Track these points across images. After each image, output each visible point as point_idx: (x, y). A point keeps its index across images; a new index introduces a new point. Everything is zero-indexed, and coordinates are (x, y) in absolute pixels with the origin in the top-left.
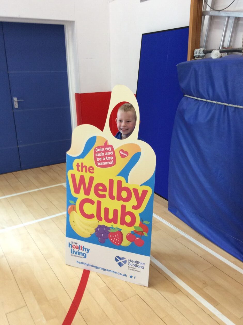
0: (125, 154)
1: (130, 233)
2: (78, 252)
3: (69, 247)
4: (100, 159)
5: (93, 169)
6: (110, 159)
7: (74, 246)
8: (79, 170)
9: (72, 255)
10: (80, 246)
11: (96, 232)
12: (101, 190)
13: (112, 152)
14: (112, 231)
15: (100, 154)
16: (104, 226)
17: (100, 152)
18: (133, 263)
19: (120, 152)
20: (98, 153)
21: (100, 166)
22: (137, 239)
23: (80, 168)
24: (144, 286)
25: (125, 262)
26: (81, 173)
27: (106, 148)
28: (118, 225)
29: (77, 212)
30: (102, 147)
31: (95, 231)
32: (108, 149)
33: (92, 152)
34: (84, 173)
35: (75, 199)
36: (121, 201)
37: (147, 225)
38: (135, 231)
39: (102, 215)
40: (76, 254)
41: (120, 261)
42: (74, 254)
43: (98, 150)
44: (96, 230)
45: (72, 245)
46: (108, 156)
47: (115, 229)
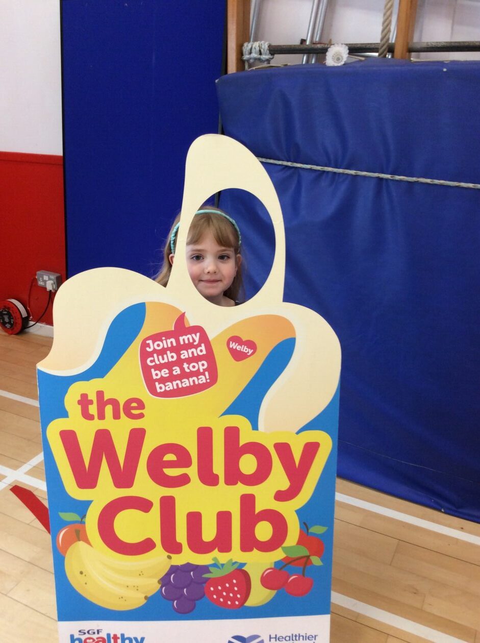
1: (273, 566)
4: (165, 373)
5: (141, 406)
6: (199, 369)
11: (164, 588)
12: (171, 464)
13: (203, 347)
14: (215, 574)
15: (163, 359)
16: (188, 564)
17: (162, 352)
19: (228, 345)
20: (155, 355)
21: (166, 394)
23: (93, 409)
27: (181, 339)
28: (236, 555)
29: (92, 543)
30: (168, 335)
31: (160, 586)
32: (188, 339)
33: (133, 353)
34: (108, 423)
37: (321, 535)
38: (285, 559)
39: (181, 535)
43: (152, 346)
44: (164, 581)
46: (189, 361)
47: (225, 566)
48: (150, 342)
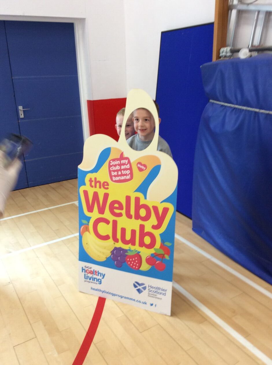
0: (143, 167)
1: (150, 255)
2: (93, 278)
3: (82, 272)
4: (116, 173)
5: (108, 185)
6: (127, 173)
7: (87, 271)
8: (92, 186)
9: (86, 281)
10: (95, 271)
11: (112, 255)
12: (117, 208)
13: (129, 165)
14: (129, 254)
15: (115, 168)
16: (120, 248)
17: (115, 166)
18: (154, 290)
19: (137, 165)
20: (113, 166)
21: (116, 181)
22: (158, 263)
23: (93, 184)
24: (166, 315)
25: (145, 288)
26: (94, 190)
27: (122, 161)
28: (136, 248)
29: (91, 233)
30: (117, 159)
31: (110, 254)
32: (124, 162)
33: (106, 165)
34: (97, 190)
35: (88, 219)
36: (139, 220)
37: (169, 247)
38: (155, 253)
39: (119, 236)
40: (90, 279)
41: (139, 287)
42: (88, 280)
43: (113, 163)
44: (112, 252)
45: (86, 270)
46: (124, 170)
47: (133, 251)
48: (111, 161)
